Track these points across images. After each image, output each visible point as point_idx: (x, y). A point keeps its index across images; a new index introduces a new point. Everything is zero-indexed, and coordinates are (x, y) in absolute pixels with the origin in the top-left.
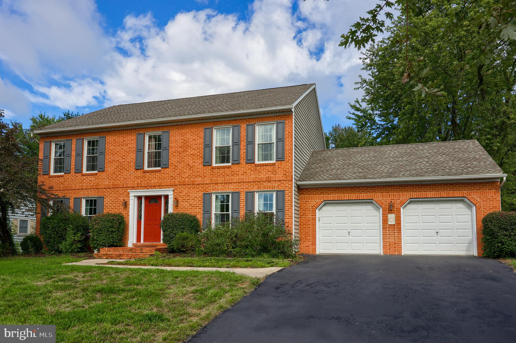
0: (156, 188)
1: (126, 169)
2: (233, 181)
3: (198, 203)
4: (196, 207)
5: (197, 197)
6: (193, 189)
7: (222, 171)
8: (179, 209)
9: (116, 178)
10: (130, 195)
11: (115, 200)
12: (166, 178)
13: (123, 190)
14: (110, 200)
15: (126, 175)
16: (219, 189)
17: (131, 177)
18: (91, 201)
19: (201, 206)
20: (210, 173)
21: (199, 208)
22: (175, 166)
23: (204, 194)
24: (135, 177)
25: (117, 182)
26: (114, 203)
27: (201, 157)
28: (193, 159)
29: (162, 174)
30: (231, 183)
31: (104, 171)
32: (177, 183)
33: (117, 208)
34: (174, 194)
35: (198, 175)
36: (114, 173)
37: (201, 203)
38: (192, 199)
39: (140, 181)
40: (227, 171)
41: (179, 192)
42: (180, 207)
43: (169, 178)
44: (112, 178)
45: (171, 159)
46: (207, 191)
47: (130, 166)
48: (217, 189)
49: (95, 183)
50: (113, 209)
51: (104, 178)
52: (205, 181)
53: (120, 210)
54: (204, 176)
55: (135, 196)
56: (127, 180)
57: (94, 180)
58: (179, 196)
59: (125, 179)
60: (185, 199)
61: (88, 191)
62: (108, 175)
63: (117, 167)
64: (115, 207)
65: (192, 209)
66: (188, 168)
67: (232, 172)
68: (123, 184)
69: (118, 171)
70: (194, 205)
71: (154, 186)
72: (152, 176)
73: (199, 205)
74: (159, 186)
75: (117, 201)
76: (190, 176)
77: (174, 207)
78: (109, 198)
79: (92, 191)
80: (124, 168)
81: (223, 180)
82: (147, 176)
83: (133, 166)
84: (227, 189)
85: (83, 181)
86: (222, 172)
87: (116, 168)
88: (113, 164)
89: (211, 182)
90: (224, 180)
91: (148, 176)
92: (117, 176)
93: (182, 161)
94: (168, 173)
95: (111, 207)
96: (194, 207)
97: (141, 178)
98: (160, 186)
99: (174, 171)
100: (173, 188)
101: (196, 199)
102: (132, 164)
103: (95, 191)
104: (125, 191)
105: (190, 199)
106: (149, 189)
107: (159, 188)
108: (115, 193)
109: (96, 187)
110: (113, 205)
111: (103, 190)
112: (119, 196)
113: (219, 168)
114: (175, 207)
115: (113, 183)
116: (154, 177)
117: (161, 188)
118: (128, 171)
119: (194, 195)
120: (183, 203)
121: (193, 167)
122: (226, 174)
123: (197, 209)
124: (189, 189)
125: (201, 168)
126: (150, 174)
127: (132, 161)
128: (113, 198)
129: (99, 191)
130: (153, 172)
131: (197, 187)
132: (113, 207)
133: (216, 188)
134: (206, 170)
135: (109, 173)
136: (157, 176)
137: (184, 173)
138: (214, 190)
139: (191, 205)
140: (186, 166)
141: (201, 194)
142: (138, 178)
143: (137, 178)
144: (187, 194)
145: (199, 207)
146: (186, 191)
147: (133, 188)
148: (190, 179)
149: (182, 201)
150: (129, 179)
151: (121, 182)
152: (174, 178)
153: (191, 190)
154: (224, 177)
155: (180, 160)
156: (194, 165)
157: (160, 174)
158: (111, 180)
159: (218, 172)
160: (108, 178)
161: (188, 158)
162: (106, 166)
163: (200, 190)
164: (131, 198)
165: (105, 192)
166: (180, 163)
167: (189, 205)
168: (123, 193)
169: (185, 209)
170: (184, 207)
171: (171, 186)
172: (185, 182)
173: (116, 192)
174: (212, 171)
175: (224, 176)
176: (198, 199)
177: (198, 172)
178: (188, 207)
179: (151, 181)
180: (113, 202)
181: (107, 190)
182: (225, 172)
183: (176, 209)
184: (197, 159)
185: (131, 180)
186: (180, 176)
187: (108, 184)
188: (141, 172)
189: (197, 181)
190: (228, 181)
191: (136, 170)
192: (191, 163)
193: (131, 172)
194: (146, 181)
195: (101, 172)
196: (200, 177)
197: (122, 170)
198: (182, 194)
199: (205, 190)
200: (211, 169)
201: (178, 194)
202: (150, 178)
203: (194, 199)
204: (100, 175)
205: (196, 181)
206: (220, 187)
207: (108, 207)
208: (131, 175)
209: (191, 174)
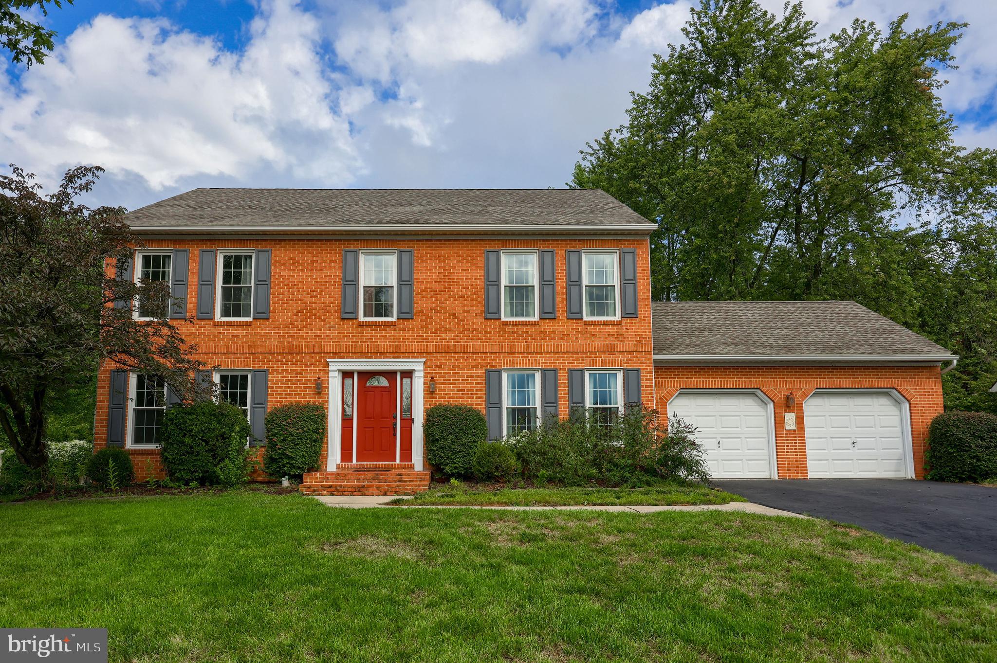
0: (387, 358)
1: (320, 317)
2: (544, 349)
3: (475, 387)
4: (472, 394)
5: (473, 377)
6: (466, 360)
7: (521, 330)
8: (436, 398)
9: (296, 333)
10: (331, 368)
11: (294, 377)
12: (408, 339)
13: (313, 357)
14: (282, 377)
15: (321, 330)
16: (517, 363)
17: (332, 333)
18: (234, 378)
19: (482, 393)
20: (499, 332)
21: (477, 398)
22: (427, 317)
23: (488, 372)
24: (339, 333)
25: (300, 342)
26: (291, 384)
27: (480, 302)
28: (465, 306)
29: (400, 330)
30: (541, 353)
31: (268, 319)
32: (431, 349)
33: (299, 394)
34: (424, 370)
35: (474, 336)
36: (291, 324)
37: (481, 387)
38: (463, 380)
39: (352, 342)
40: (531, 330)
41: (437, 366)
42: (438, 394)
43: (415, 339)
44: (287, 333)
45: (418, 303)
46: (494, 366)
47: (328, 312)
48: (513, 363)
49: (245, 342)
50: (289, 394)
51: (268, 333)
52: (489, 348)
53: (306, 398)
54: (486, 339)
55: (339, 370)
56: (322, 339)
57: (245, 336)
58: (437, 373)
59: (318, 336)
60: (450, 380)
61: (229, 358)
62: (279, 328)
63: (300, 312)
64: (294, 391)
65: (463, 398)
66: (453, 321)
67: (542, 332)
68: (314, 346)
69: (301, 321)
70: (468, 390)
71: (381, 354)
72: (379, 333)
73: (477, 390)
74: (393, 353)
75: (299, 380)
76: (457, 336)
77: (425, 394)
78: (280, 374)
79: (240, 358)
80: (315, 315)
81: (524, 348)
82: (366, 333)
83: (336, 311)
84: (532, 363)
85: (217, 336)
86: (522, 332)
87: (297, 315)
88: (290, 306)
89: (502, 349)
90: (528, 347)
91: (369, 333)
92: (299, 330)
93: (442, 308)
94: (413, 330)
95: (284, 391)
96: (468, 394)
97: (353, 336)
98: (396, 352)
99: (424, 327)
100: (424, 357)
101: (472, 380)
102: (333, 308)
103: (246, 358)
104: (317, 361)
105: (459, 380)
106: (371, 358)
107: (394, 358)
108: (294, 364)
109: (249, 349)
110: (289, 387)
111: (265, 358)
112: (303, 370)
113: (516, 325)
114: (428, 394)
115: (289, 342)
116: (383, 336)
117: (398, 357)
118: (324, 320)
119: (466, 373)
120: (445, 387)
121: (463, 321)
122: (530, 335)
123: (473, 398)
124: (457, 360)
125: (481, 323)
126: (373, 330)
127: (332, 303)
128: (290, 373)
129: (256, 358)
130: (379, 326)
131: (472, 357)
132: (290, 391)
133: (510, 361)
134: (491, 327)
135: (281, 324)
136: (388, 333)
137: (445, 330)
138: (507, 364)
139: (461, 390)
140: (450, 318)
141: (481, 371)
142: (346, 336)
143: (344, 337)
144: (452, 370)
145: (477, 394)
146: (450, 364)
147: (336, 354)
148: (458, 342)
149: (442, 384)
150: (327, 336)
151: (308, 342)
152: (426, 339)
153: (461, 363)
154: (526, 342)
155: (437, 306)
156: (465, 317)
157: (395, 330)
158: (284, 336)
159: (515, 333)
160: (278, 333)
161: (453, 303)
162: (273, 309)
163: (480, 363)
164: (331, 374)
165: (270, 361)
166: (438, 311)
167: (458, 391)
168: (312, 364)
169: (450, 398)
170: (446, 394)
171: (420, 354)
172: (448, 348)
173: (296, 361)
174: (502, 330)
175: (525, 339)
176: (475, 380)
177: (475, 329)
178: (456, 394)
179: (375, 342)
180: (289, 380)
181: (275, 358)
182: (527, 332)
183: (430, 398)
184: (472, 306)
185: (331, 339)
186: (439, 336)
187: (277, 346)
188: (353, 324)
189: (473, 347)
190: (534, 348)
191: (343, 319)
192: (459, 312)
193: (330, 323)
194: (364, 342)
195: (261, 321)
196: (479, 339)
197: (309, 318)
198: (443, 370)
199: (489, 363)
200: (500, 327)
201: (434, 370)
202: (373, 336)
203: (468, 380)
204: (259, 327)
205: (470, 347)
206: (519, 359)
207: (277, 391)
208: (330, 330)
209: (461, 333)
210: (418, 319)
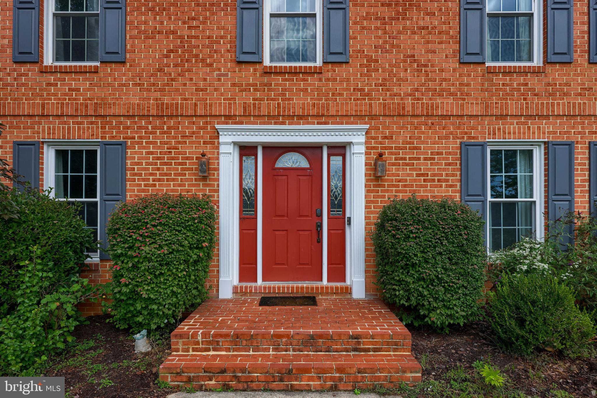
0: (308, 123)
1: (203, 60)
2: (553, 111)
3: (444, 170)
4: (439, 180)
5: (441, 153)
6: (430, 128)
7: (517, 80)
8: (384, 186)
9: (168, 85)
10: (222, 139)
11: (165, 153)
12: (340, 95)
13: (194, 123)
14: (148, 153)
15: (205, 80)
16: (509, 133)
17: (223, 85)
18: (77, 154)
19: (455, 179)
20: (483, 85)
21: (447, 186)
22: (370, 60)
23: (465, 147)
24: (233, 85)
25: (173, 99)
26: (161, 164)
27: (452, 37)
28: (428, 42)
29: (328, 80)
30: (547, 117)
31: (123, 63)
32: (376, 110)
33: (173, 180)
34: (366, 143)
35: (443, 90)
36: (160, 70)
37: (454, 170)
38: (425, 159)
39: (254, 99)
40: (533, 81)
41: (386, 138)
42: (387, 181)
43: (351, 95)
44: (154, 85)
45: (355, 38)
46: (473, 138)
47: (216, 52)
48: (504, 133)
49: (90, 99)
50: (159, 180)
51: (124, 85)
52: (467, 108)
53: (184, 185)
54: (462, 94)
55: (235, 143)
56: (208, 94)
57: (88, 90)
58: (385, 148)
59: (202, 90)
60: (405, 159)
61: (65, 123)
62: (140, 76)
63: (172, 51)
64: (166, 174)
65: (426, 186)
66: (410, 66)
67: (549, 84)
68: (196, 105)
69: (176, 65)
70: (434, 175)
71: (300, 117)
72: (295, 85)
73: (447, 175)
74: (318, 116)
75: (173, 158)
76: (417, 90)
77: (367, 181)
78: (144, 148)
79: (82, 123)
80: (197, 56)
81: (522, 108)
82: (276, 85)
83: (228, 51)
84: (534, 133)
85: (45, 90)
86: (519, 85)
87: (168, 56)
88: (158, 42)
89: (487, 111)
90: (527, 108)
91: (280, 85)
92: (172, 80)
93: (392, 46)
94: (348, 80)
95: (151, 174)
96: (434, 180)
97: (255, 90)
98: (323, 115)
99: (366, 75)
100: (365, 123)
101: (439, 159)
102: (223, 47)
103: (92, 123)
104: (201, 128)
105: (419, 159)
106: (283, 123)
107: (318, 123)
108: (165, 133)
109: (95, 110)
110: (158, 169)
111: (121, 123)
112: (179, 143)
113: (510, 72)
114: (371, 181)
115: (157, 100)
116: (302, 90)
117: (326, 123)
118: (211, 65)
119: (431, 148)
120: (398, 170)
121: (426, 66)
122: (530, 90)
123: (441, 186)
124: (416, 128)
125: (454, 70)
126: (286, 80)
127: (222, 37)
128: (159, 148)
129: (107, 123)
130: (296, 73)
131: (440, 124)
132: (161, 174)
133: (499, 129)
134: (469, 75)
135: (143, 70)
136: (310, 85)
137: (398, 80)
138: (494, 134)
139: (423, 175)
140: (405, 61)
141: (454, 145)
142: (245, 90)
143: (242, 91)
144: (409, 143)
145: (447, 181)
146: (405, 135)
147: (229, 118)
148: (418, 99)
149: (394, 164)
150: (216, 90)
151: (186, 99)
152: (368, 95)
153: (423, 133)
154: (525, 99)
155: (385, 42)
156: (429, 61)
157: (320, 80)
158: (149, 90)
159: (507, 85)
160: (139, 85)
161: (410, 37)
162: (132, 46)
163: (451, 133)
164: (223, 149)
165: (128, 128)
166: (387, 51)
167: (418, 175)
168: (194, 133)
169: (405, 186)
170: (400, 181)
171: (359, 118)
172: (404, 108)
173: (168, 128)
174: (487, 80)
175: (523, 95)
176: (444, 159)
177: (445, 80)
178: (415, 181)
179: (289, 99)
180: (158, 158)
181: (135, 123)
182: (526, 84)
183: (375, 186)
184: (440, 43)
185: (222, 95)
186: (388, 90)
187: (138, 105)
188: (255, 70)
189: (442, 108)
190: (537, 109)
191: (240, 63)
192: (420, 52)
193: (219, 70)
194: (273, 100)
195: (113, 65)
196: (451, 94)
197: (187, 61)
198: (394, 143)
199: (466, 133)
200: (483, 75)
201: (381, 143)
202: (286, 90)
203: (434, 159)
204: (110, 75)
205: (437, 107)
206: (513, 126)
207: (141, 175)
208: (219, 80)
209: (423, 85)
210: (356, 64)
